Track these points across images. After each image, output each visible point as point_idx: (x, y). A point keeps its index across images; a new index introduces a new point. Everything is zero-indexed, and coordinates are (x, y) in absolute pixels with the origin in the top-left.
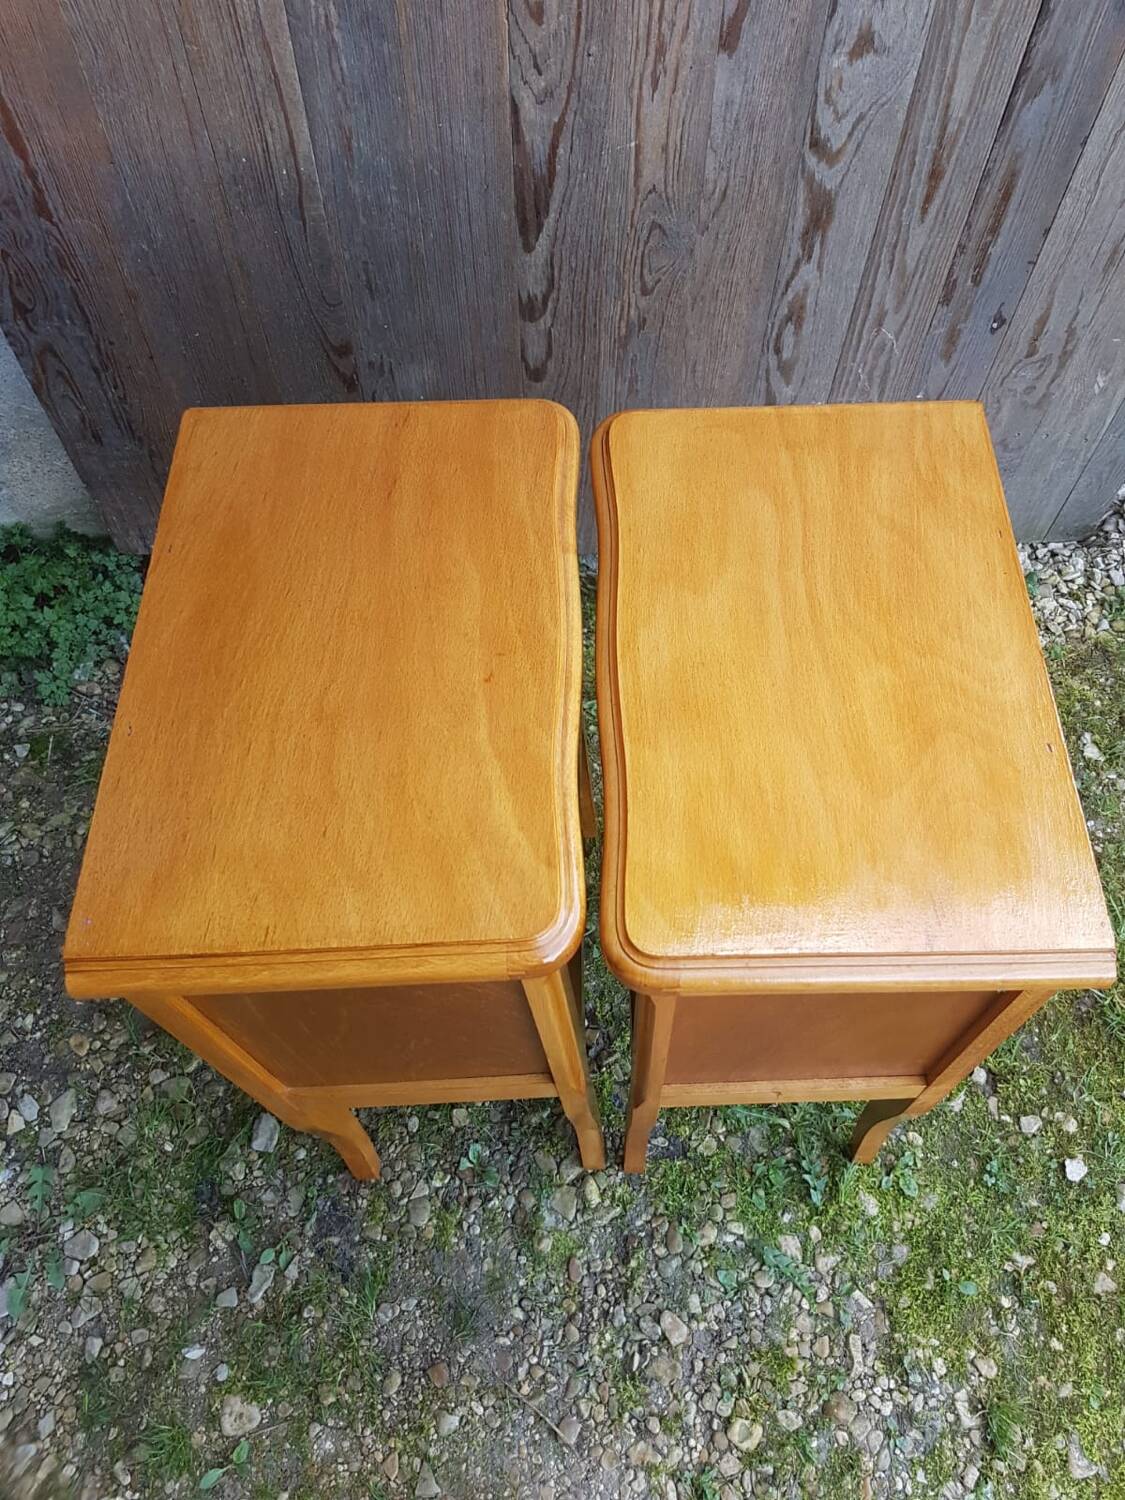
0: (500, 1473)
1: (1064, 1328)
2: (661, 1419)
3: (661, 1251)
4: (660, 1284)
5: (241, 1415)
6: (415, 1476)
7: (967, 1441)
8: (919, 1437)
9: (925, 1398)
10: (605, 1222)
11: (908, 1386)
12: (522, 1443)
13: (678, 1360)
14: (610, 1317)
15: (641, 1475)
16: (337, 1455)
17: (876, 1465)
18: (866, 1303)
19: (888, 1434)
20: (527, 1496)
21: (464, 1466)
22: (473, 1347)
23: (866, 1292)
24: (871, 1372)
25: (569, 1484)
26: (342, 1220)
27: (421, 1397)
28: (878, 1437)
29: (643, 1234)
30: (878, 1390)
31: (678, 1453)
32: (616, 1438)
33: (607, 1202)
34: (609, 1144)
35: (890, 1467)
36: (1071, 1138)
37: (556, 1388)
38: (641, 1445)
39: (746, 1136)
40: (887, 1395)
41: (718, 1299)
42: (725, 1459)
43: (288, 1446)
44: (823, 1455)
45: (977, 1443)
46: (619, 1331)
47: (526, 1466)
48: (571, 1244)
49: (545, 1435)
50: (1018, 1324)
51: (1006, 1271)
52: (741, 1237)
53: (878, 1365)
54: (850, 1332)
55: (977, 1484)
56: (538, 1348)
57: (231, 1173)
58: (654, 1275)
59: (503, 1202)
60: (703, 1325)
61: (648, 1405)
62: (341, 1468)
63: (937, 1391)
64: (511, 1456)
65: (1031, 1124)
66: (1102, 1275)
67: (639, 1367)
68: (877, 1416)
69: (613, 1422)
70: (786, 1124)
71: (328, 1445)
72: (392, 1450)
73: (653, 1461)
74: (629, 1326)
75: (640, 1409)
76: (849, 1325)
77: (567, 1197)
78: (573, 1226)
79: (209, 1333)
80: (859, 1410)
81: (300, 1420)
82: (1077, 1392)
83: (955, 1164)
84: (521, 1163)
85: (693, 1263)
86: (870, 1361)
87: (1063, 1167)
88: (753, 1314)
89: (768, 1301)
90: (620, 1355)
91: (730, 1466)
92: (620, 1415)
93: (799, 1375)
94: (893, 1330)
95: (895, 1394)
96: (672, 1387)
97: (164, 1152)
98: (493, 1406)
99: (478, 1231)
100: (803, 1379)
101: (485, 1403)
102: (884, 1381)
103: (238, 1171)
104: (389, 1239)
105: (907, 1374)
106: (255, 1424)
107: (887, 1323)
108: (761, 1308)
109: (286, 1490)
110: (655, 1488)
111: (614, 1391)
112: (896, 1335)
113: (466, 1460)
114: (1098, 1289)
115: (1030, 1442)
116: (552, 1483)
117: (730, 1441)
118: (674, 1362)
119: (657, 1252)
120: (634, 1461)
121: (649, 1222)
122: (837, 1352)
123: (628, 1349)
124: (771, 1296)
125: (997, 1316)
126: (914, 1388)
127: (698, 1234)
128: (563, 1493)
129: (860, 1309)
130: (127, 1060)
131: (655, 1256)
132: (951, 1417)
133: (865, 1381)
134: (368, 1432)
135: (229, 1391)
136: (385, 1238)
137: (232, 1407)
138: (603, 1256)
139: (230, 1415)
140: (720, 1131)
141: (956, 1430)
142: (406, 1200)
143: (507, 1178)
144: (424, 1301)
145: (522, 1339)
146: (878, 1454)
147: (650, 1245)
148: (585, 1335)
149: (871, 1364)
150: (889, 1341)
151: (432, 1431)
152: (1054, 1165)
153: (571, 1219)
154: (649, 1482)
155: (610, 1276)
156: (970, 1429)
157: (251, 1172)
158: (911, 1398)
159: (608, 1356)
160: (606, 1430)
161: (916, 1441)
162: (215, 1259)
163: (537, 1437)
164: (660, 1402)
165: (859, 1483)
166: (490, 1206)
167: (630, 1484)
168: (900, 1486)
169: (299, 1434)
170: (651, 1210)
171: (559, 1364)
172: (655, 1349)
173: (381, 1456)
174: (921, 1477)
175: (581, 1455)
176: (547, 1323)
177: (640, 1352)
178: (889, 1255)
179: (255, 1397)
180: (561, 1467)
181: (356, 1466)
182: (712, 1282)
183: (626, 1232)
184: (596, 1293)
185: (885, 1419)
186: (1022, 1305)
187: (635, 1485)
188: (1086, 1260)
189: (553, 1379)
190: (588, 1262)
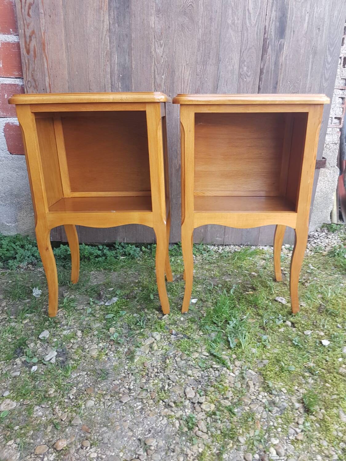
0: (108, 419)
1: (330, 381)
2: (175, 403)
3: (178, 359)
4: (177, 367)
5: (9, 404)
6: (72, 418)
7: (297, 411)
8: (278, 409)
9: (279, 398)
10: (159, 354)
11: (272, 394)
12: (118, 410)
13: (183, 387)
14: (158, 376)
15: (165, 418)
16: (43, 415)
17: (261, 416)
18: (254, 373)
19: (265, 408)
20: (117, 425)
21: (93, 417)
22: (105, 383)
23: (254, 370)
24: (257, 392)
25: (135, 422)
26: (64, 354)
27: (81, 396)
28: (261, 409)
29: (172, 356)
30: (261, 396)
31: (180, 413)
32: (156, 408)
33: (160, 349)
34: (162, 337)
35: (267, 418)
36: (322, 336)
37: (134, 394)
38: (166, 410)
39: (210, 335)
40: (264, 397)
41: (198, 371)
42: (200, 414)
43: (24, 413)
44: (240, 414)
45: (302, 412)
46: (161, 380)
47: (119, 416)
48: (146, 359)
49: (128, 408)
50: (313, 379)
51: (305, 367)
52: (207, 356)
53: (261, 389)
54: (248, 381)
55: (304, 423)
56: (129, 384)
57: (29, 346)
58: (176, 365)
59: (123, 350)
60: (192, 378)
61: (170, 399)
62: (43, 418)
63: (284, 397)
64: (113, 414)
65: (308, 332)
66: (341, 368)
67: (167, 389)
68: (261, 403)
69: (155, 403)
70: (224, 331)
71: (40, 413)
72: (65, 412)
73: (170, 414)
74: (165, 378)
75: (167, 400)
76: (248, 379)
77: (146, 347)
78: (147, 355)
79: (6, 385)
80: (253, 401)
81: (32, 405)
82: (338, 397)
83: (283, 342)
84: (131, 341)
85: (189, 362)
86: (257, 388)
87: (321, 343)
88: (212, 376)
89: (217, 372)
90: (161, 386)
91: (202, 415)
92: (159, 401)
93: (229, 391)
94: (265, 380)
95: (267, 397)
96: (179, 394)
97: (8, 341)
98: (109, 400)
99: (113, 355)
100: (231, 392)
101: (106, 398)
102: (262, 393)
103: (32, 345)
104: (80, 358)
105: (271, 391)
106: (13, 407)
107: (263, 378)
108: (215, 374)
109: (19, 425)
110: (171, 423)
111: (157, 395)
112: (266, 381)
113: (95, 415)
114: (340, 371)
115: (323, 411)
116: (128, 421)
117: (202, 409)
118: (181, 387)
119: (177, 360)
120: (162, 414)
121: (175, 353)
122: (244, 386)
123: (164, 384)
124: (218, 371)
125: (304, 377)
126: (274, 395)
127: (192, 355)
128: (133, 425)
129: (252, 375)
130: (4, 321)
131: (176, 361)
132: (290, 404)
133: (255, 393)
134: (58, 407)
135: (6, 398)
136: (79, 358)
137: (6, 402)
138: (157, 362)
139: (5, 404)
140: (201, 334)
141: (293, 408)
142: (89, 349)
143: (125, 344)
144: (89, 373)
145: (123, 381)
146: (262, 413)
147: (175, 359)
148: (148, 381)
149: (257, 389)
150: (263, 383)
151: (83, 405)
152: (318, 342)
153: (147, 353)
154: (168, 421)
155: (159, 367)
156: (298, 408)
157: (36, 345)
158: (274, 398)
159: (156, 386)
160: (152, 406)
161: (277, 410)
162: (15, 366)
163: (125, 408)
164: (175, 398)
165: (255, 422)
166: (118, 349)
167: (160, 421)
168: (271, 424)
169: (29, 409)
170: (176, 350)
171: (137, 388)
172: (174, 384)
173: (61, 414)
174: (280, 421)
175: (142, 414)
176: (133, 378)
177: (168, 385)
178: (262, 362)
179: (16, 399)
180: (133, 417)
181: (49, 418)
182: (197, 367)
183: (166, 356)
184: (153, 370)
185: (264, 403)
186: (313, 374)
187: (162, 422)
188: (334, 364)
189: (133, 392)
190: (152, 364)
